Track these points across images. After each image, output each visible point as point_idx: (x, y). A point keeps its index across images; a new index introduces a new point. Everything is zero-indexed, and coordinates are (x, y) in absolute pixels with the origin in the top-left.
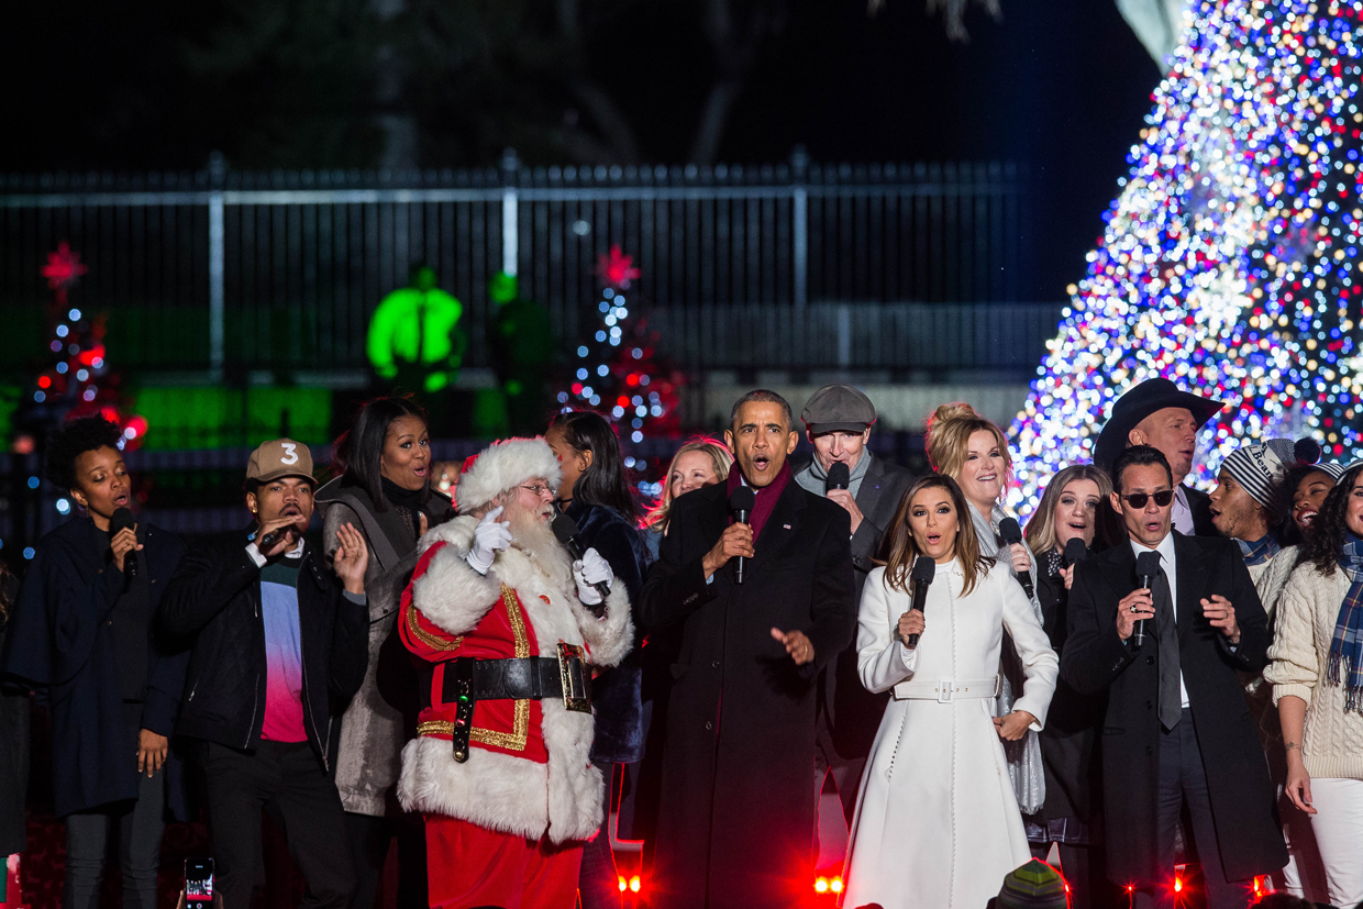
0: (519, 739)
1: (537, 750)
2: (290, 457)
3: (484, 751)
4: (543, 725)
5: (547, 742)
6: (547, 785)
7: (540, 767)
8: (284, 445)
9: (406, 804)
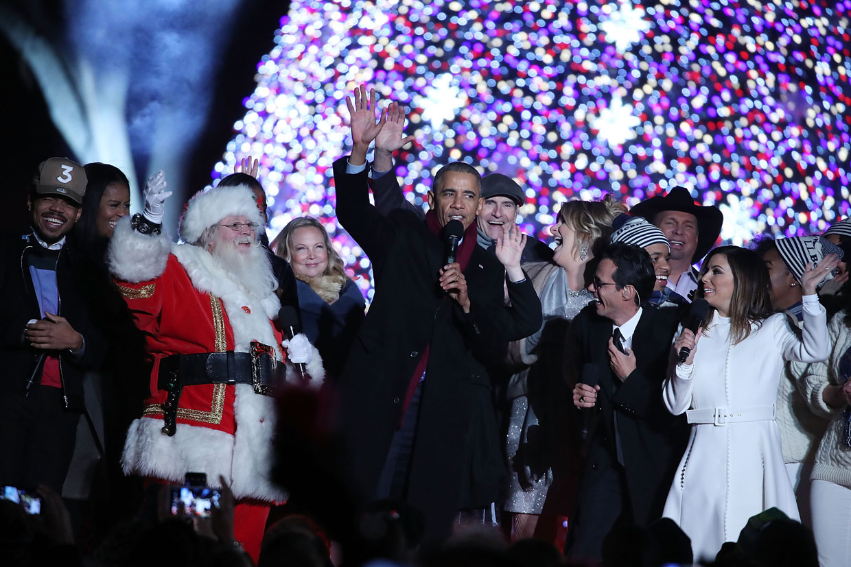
0: (217, 416)
1: (230, 424)
2: (65, 177)
3: (187, 426)
4: (235, 404)
5: (236, 417)
6: (233, 451)
7: (229, 437)
8: (63, 167)
9: (127, 470)
